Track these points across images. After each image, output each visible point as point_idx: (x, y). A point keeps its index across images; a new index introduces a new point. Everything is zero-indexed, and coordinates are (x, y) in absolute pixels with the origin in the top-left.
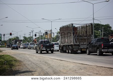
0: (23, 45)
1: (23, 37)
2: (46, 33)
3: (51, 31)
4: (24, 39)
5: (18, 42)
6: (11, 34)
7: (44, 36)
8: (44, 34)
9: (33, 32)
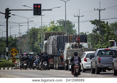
0: (92, 56)
1: (93, 22)
4: (98, 29)
5: (68, 45)
6: (37, 10)
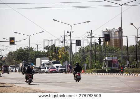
2: (107, 36)
3: (120, 30)
7: (100, 43)
8: (100, 40)
9: (71, 35)
